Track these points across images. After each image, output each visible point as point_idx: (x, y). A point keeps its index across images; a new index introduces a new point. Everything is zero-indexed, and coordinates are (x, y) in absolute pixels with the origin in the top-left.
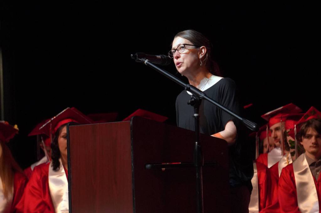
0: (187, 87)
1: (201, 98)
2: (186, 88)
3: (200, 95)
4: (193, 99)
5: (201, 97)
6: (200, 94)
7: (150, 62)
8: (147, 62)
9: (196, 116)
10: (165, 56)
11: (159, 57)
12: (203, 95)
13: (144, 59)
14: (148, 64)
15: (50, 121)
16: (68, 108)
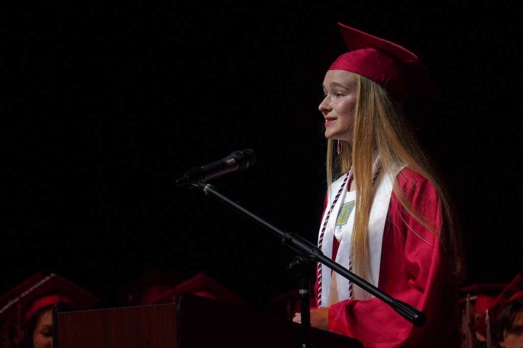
0: (286, 239)
1: (312, 260)
2: (284, 240)
3: (311, 254)
4: (298, 261)
5: (313, 258)
6: (311, 252)
7: (214, 189)
8: (210, 189)
9: (303, 293)
10: (242, 152)
11: (230, 160)
12: (316, 254)
13: (202, 182)
14: (211, 193)
15: (17, 300)
16: (53, 275)
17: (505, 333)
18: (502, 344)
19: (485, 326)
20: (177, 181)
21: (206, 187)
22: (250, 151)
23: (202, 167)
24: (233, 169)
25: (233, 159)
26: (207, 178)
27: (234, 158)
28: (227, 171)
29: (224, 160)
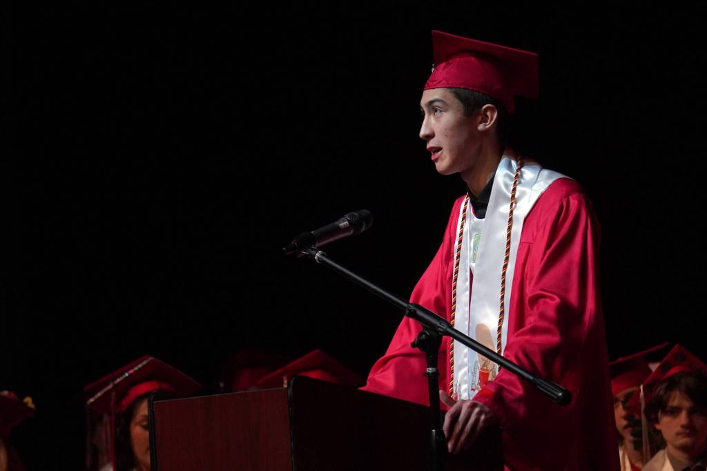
0: (410, 310)
3: (438, 327)
4: (424, 336)
5: (440, 332)
6: (439, 325)
7: (327, 257)
8: (321, 257)
9: (430, 372)
10: (356, 214)
11: (344, 223)
12: (445, 327)
13: (313, 249)
14: (323, 262)
15: (110, 386)
16: (151, 358)
17: (659, 414)
18: (658, 427)
19: (640, 405)
20: (284, 249)
21: (317, 254)
22: (365, 212)
23: (312, 232)
24: (348, 234)
25: (347, 222)
26: (317, 245)
27: (348, 220)
28: (341, 236)
29: (336, 223)
